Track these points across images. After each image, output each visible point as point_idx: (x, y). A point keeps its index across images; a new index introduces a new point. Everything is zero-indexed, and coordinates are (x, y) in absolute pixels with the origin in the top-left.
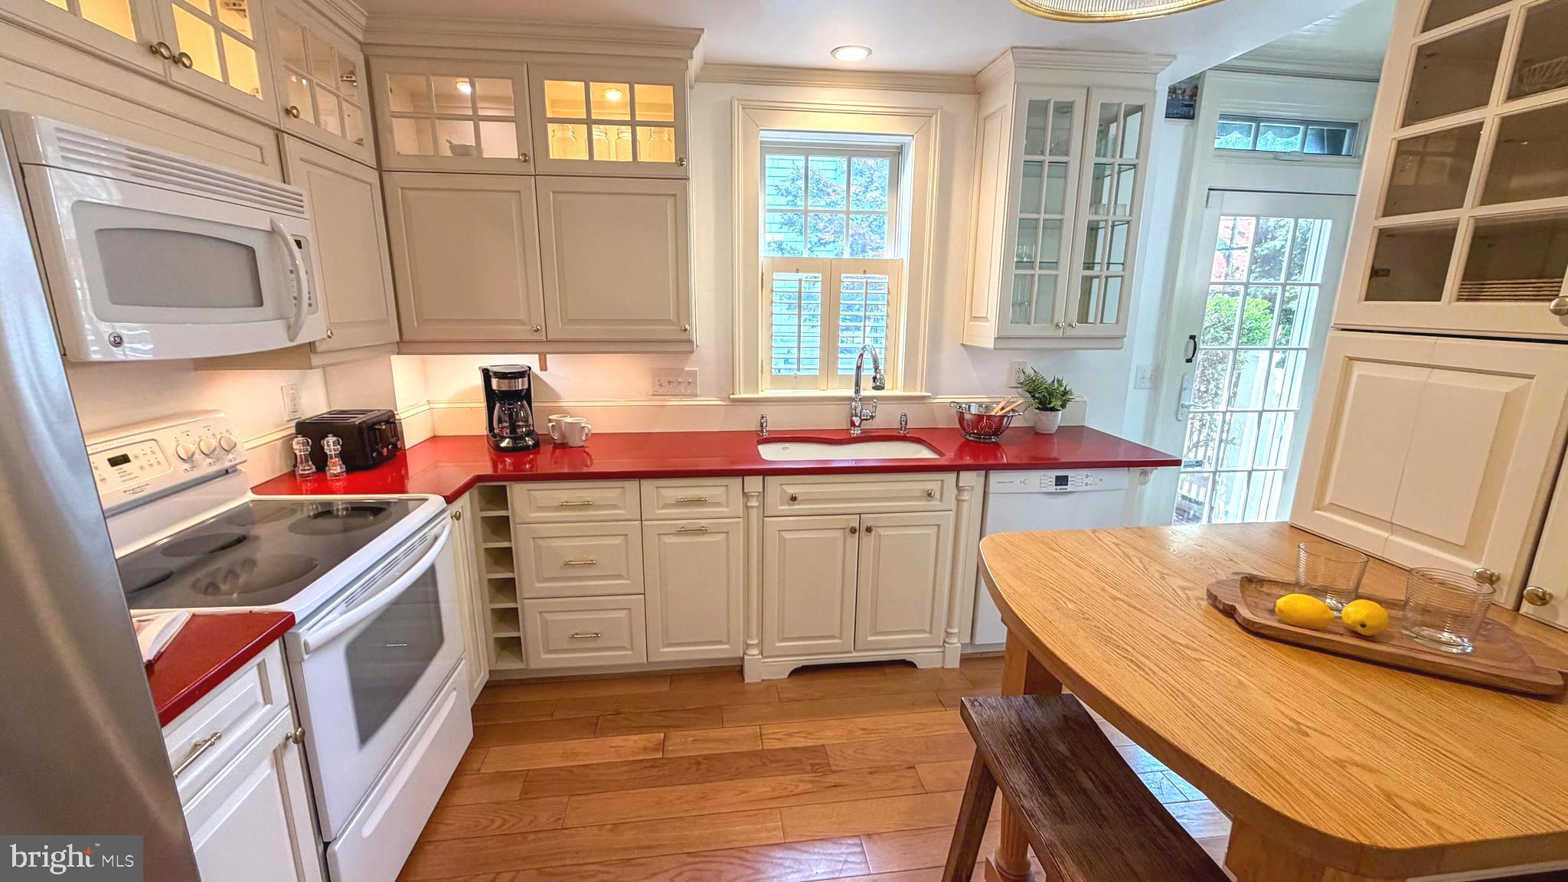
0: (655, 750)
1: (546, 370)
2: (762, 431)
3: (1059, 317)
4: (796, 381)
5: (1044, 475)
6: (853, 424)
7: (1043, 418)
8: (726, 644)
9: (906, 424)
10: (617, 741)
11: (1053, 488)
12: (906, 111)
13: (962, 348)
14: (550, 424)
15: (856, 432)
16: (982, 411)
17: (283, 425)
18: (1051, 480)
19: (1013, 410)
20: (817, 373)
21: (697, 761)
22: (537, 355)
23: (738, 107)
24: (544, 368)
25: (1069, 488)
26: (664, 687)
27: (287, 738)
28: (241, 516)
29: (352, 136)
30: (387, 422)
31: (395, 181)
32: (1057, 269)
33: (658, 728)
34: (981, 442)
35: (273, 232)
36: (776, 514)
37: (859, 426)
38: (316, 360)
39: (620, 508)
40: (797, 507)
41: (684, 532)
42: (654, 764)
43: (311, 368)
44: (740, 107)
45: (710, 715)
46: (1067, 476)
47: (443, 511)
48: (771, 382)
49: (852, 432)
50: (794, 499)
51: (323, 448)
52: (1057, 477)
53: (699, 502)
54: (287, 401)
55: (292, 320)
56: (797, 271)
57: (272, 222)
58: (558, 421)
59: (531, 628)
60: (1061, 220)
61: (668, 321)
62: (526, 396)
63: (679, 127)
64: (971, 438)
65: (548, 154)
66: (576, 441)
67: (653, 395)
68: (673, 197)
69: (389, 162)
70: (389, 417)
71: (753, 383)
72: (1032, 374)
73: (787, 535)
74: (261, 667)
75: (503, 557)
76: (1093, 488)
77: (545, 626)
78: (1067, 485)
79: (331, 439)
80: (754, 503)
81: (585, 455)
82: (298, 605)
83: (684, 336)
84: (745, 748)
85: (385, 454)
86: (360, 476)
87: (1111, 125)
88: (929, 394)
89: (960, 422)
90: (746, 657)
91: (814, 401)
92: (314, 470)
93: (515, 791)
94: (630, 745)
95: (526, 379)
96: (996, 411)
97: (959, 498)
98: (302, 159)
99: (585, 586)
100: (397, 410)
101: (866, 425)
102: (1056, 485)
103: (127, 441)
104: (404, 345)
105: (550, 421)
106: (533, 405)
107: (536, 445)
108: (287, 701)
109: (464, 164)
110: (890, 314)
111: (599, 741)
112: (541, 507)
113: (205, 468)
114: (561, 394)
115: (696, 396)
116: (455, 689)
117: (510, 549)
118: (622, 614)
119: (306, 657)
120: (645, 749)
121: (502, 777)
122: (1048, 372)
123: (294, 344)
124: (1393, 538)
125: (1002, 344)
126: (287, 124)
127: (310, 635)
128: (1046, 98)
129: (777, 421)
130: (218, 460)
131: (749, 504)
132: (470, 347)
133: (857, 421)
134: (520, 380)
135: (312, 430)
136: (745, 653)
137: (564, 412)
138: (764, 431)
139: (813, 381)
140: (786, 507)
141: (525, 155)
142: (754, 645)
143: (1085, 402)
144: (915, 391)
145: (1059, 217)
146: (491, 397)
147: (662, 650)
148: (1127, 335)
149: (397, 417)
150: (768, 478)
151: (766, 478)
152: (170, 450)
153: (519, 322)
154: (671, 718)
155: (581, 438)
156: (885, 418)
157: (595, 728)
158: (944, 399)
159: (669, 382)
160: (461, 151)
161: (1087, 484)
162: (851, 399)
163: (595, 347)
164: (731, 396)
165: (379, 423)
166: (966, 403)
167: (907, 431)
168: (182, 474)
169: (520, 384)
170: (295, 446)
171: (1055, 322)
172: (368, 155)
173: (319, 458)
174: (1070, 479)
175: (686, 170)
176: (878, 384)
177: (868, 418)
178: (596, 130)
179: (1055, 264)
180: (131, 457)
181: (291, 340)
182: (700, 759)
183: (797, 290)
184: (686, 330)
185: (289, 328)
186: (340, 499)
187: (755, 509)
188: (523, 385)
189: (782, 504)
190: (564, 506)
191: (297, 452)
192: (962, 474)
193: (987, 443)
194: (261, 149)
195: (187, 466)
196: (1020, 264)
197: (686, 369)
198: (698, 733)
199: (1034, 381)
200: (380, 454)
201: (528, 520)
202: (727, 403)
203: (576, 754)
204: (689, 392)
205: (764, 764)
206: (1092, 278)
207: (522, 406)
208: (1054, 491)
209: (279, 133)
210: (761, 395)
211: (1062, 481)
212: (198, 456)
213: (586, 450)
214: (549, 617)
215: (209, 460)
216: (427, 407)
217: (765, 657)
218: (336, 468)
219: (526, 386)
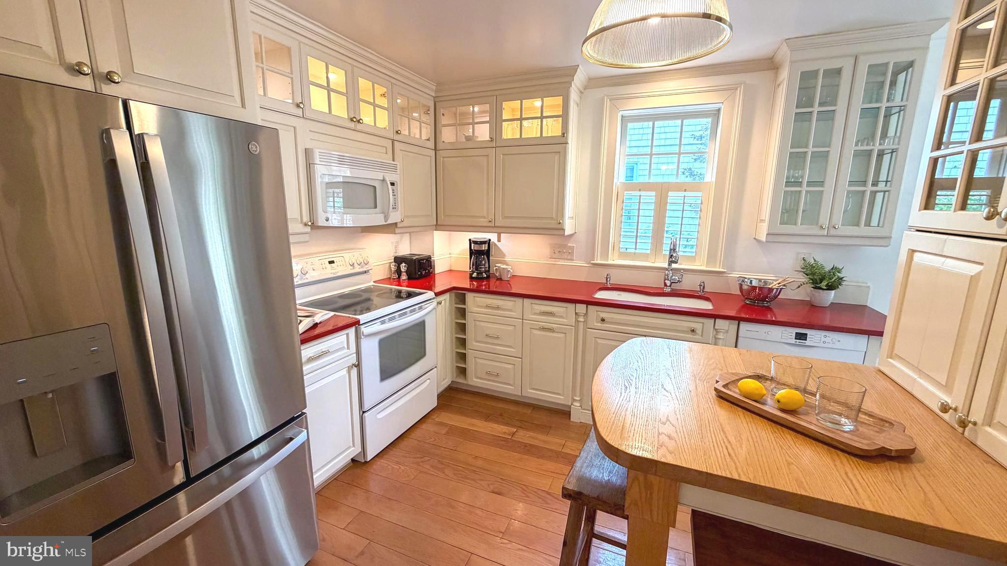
0: (509, 435)
1: (500, 242)
2: (607, 283)
3: (824, 220)
4: (634, 256)
5: (786, 331)
6: (665, 285)
7: (817, 294)
8: (562, 396)
9: (704, 288)
10: (495, 426)
11: (793, 341)
12: (716, 88)
13: (755, 241)
14: (495, 268)
15: (668, 290)
16: (762, 284)
17: (390, 257)
18: (792, 334)
19: (784, 285)
20: (648, 252)
21: (526, 445)
22: (497, 234)
23: (607, 100)
24: (499, 240)
25: (808, 343)
26: (528, 411)
27: (353, 365)
28: (368, 290)
29: (424, 137)
30: (427, 260)
31: (441, 153)
32: (822, 186)
33: (514, 426)
34: (754, 305)
35: (384, 180)
36: (593, 327)
37: (670, 286)
38: (397, 231)
39: (513, 312)
40: (605, 326)
41: (544, 329)
42: (506, 440)
43: (395, 234)
44: (608, 100)
45: (544, 428)
46: (806, 334)
47: (434, 298)
48: (619, 256)
49: (665, 290)
50: (603, 320)
51: (400, 268)
52: (796, 333)
53: (551, 314)
54: (394, 248)
55: (386, 214)
56: (640, 190)
57: (383, 177)
58: (499, 267)
59: (471, 365)
60: (828, 151)
61: (552, 218)
62: (487, 253)
63: (565, 117)
64: (748, 302)
65: (502, 136)
66: (505, 277)
67: (550, 258)
68: (559, 154)
69: (440, 146)
70: (428, 258)
71: (605, 254)
72: (812, 262)
73: (599, 341)
74: (347, 334)
75: (462, 328)
76: (830, 346)
77: (476, 363)
78: (806, 340)
79: (403, 264)
80: (581, 319)
81: (509, 285)
82: (363, 318)
83: (559, 226)
84: (553, 448)
85: (423, 274)
86: (412, 281)
87: (900, 76)
88: (725, 270)
89: (740, 290)
90: (572, 406)
91: (641, 268)
92: (397, 277)
93: (444, 431)
94: (499, 429)
95: (487, 245)
96: (774, 285)
97: (717, 337)
98: (401, 150)
99: (495, 348)
100: (433, 255)
101: (674, 286)
102: (796, 339)
103: (335, 256)
104: (438, 226)
105: (496, 266)
106: (491, 258)
107: (488, 277)
108: (355, 351)
109: (470, 144)
110: (701, 217)
111: (486, 423)
112: (479, 306)
113: (358, 269)
114: (506, 254)
115: (573, 260)
116: (429, 379)
117: (465, 324)
118: (510, 366)
119: (362, 337)
120: (505, 433)
121: (441, 424)
122: (826, 260)
123: (386, 223)
124: (919, 380)
125: (771, 238)
126: (397, 137)
127: (365, 330)
128: (816, 68)
129: (617, 278)
130: (362, 267)
131: (579, 320)
132: (464, 229)
133: (668, 283)
134: (484, 245)
135: (398, 260)
136: (572, 404)
137: (505, 263)
138: (608, 283)
139: (645, 257)
140: (600, 324)
141: (491, 138)
142: (576, 400)
143: (869, 287)
144: (716, 267)
145: (827, 149)
146: (472, 252)
147: (528, 390)
148: (893, 236)
149: (432, 259)
150: (590, 307)
151: (589, 306)
152: (347, 261)
153: (484, 217)
154: (524, 424)
155: (507, 276)
156: (689, 283)
157: (487, 418)
158: (735, 275)
159: (559, 252)
160: (468, 139)
161: (824, 342)
162: (667, 269)
163: (520, 231)
164: (592, 262)
165: (423, 260)
166: (749, 279)
167: (704, 293)
168: (350, 271)
169: (484, 247)
170: (392, 266)
171: (820, 225)
172: (431, 144)
173: (399, 272)
174: (808, 336)
175: (567, 138)
176: (674, 259)
177: (676, 281)
178: (525, 123)
179: (821, 183)
180: (335, 262)
181: (386, 222)
182: (528, 445)
183: (638, 201)
184: (560, 223)
185: (385, 217)
186: (404, 289)
187: (582, 323)
188: (485, 248)
189: (597, 322)
190: (487, 307)
191: (392, 269)
192: (717, 320)
193: (760, 306)
194: (386, 148)
195: (352, 268)
196: (788, 184)
197: (569, 245)
198: (532, 434)
199: (814, 267)
200: (421, 273)
201: (474, 311)
202: (590, 265)
203: (473, 425)
204: (569, 257)
205: (558, 457)
206: (876, 192)
207: (484, 258)
208: (794, 343)
209: (393, 141)
210: (610, 262)
211: (801, 337)
212: (356, 265)
213: (510, 282)
214: (478, 360)
215: (360, 267)
216: (449, 256)
217: (584, 409)
218: (404, 277)
219: (486, 248)
